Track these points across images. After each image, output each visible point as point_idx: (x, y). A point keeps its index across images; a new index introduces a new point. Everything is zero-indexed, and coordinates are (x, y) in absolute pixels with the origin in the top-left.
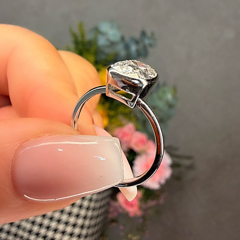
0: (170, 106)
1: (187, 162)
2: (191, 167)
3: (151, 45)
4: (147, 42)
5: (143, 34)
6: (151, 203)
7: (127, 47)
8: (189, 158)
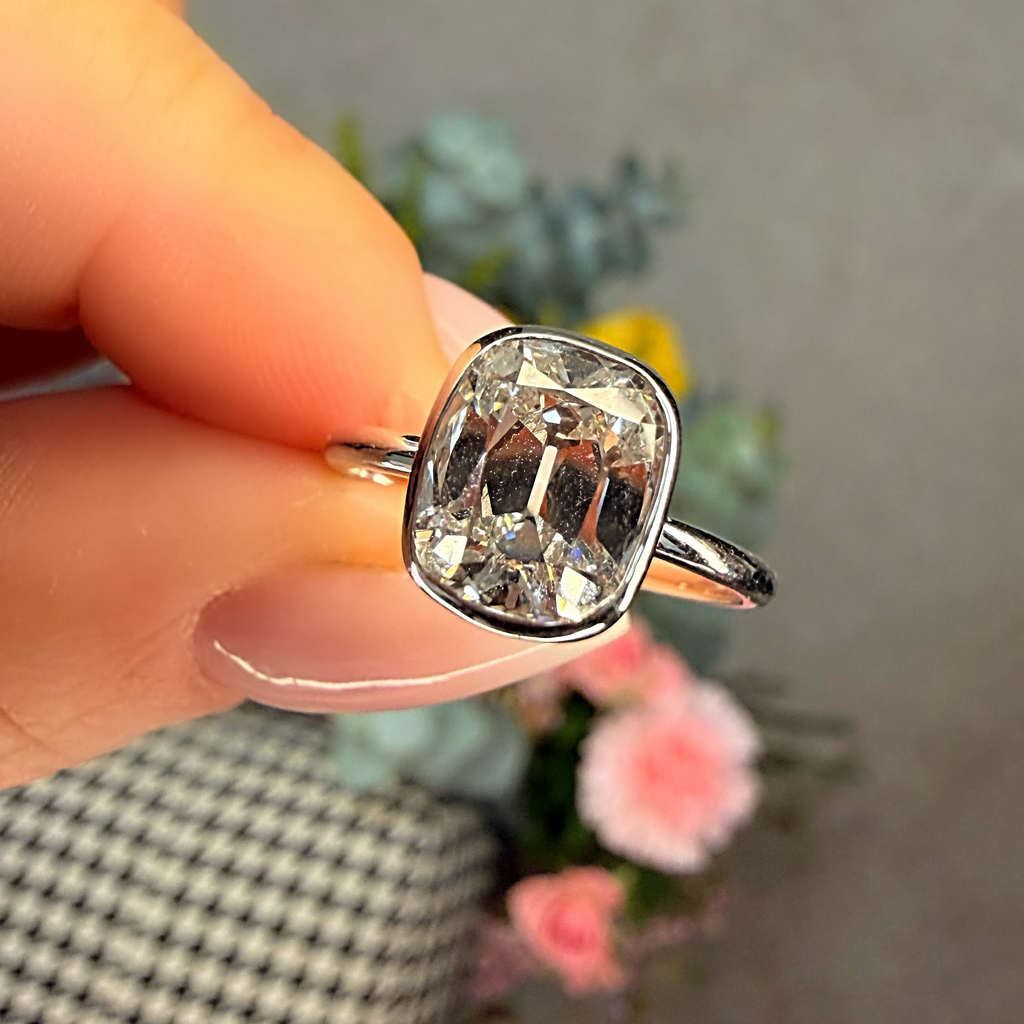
0: (752, 494)
1: (824, 749)
2: (843, 772)
3: (663, 221)
4: (645, 205)
5: (630, 169)
6: (666, 932)
7: (556, 230)
8: (835, 727)
